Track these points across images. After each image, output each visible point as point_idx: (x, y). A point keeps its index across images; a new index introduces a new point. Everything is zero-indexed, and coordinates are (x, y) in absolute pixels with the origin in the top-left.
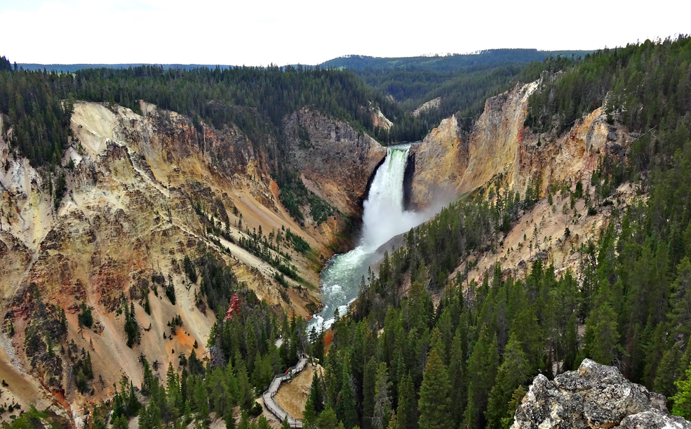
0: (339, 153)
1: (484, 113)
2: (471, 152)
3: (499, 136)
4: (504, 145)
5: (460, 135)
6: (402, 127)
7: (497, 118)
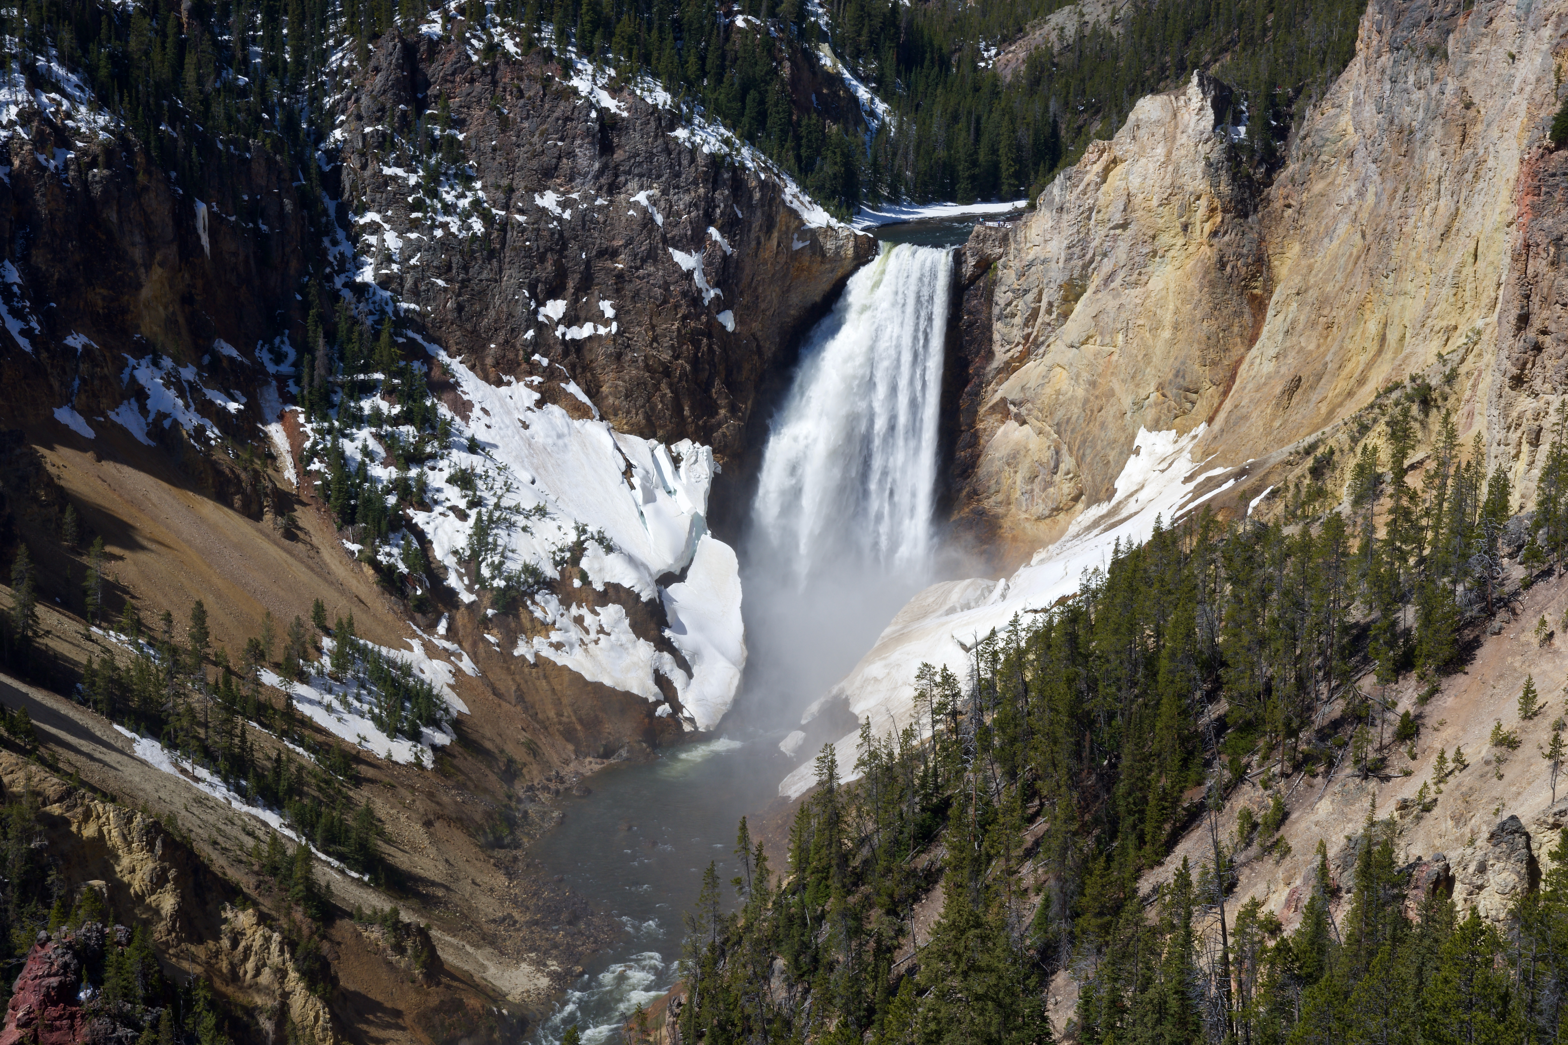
1: (1356, 68)
2: (1280, 266)
3: (1422, 185)
4: (1443, 236)
5: (1224, 178)
6: (937, 128)
7: (1417, 95)
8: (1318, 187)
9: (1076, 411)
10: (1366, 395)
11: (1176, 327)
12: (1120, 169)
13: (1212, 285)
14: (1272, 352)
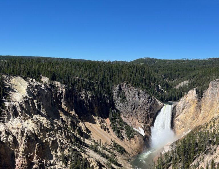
0: (140, 105)
1: (209, 88)
2: (203, 107)
3: (215, 99)
5: (197, 98)
6: (170, 93)
7: (215, 91)
8: (206, 99)
9: (184, 120)
10: (211, 119)
11: (193, 112)
12: (188, 97)
13: (196, 108)
14: (202, 115)
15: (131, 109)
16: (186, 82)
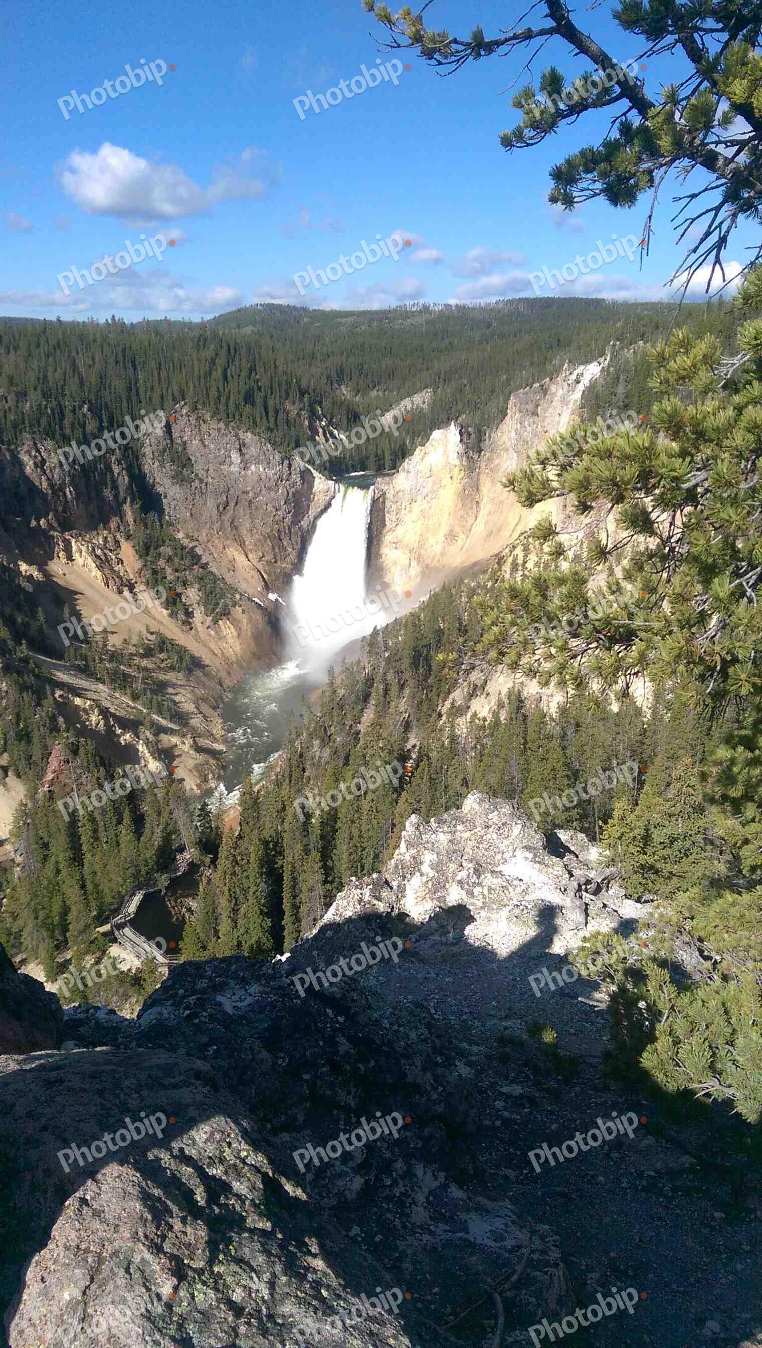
1: (508, 419)
2: (484, 490)
5: (464, 459)
7: (529, 429)
8: (497, 462)
9: (416, 545)
10: (516, 535)
11: (449, 513)
12: (428, 456)
13: (461, 497)
14: (483, 521)
15: (214, 510)
16: (421, 399)
